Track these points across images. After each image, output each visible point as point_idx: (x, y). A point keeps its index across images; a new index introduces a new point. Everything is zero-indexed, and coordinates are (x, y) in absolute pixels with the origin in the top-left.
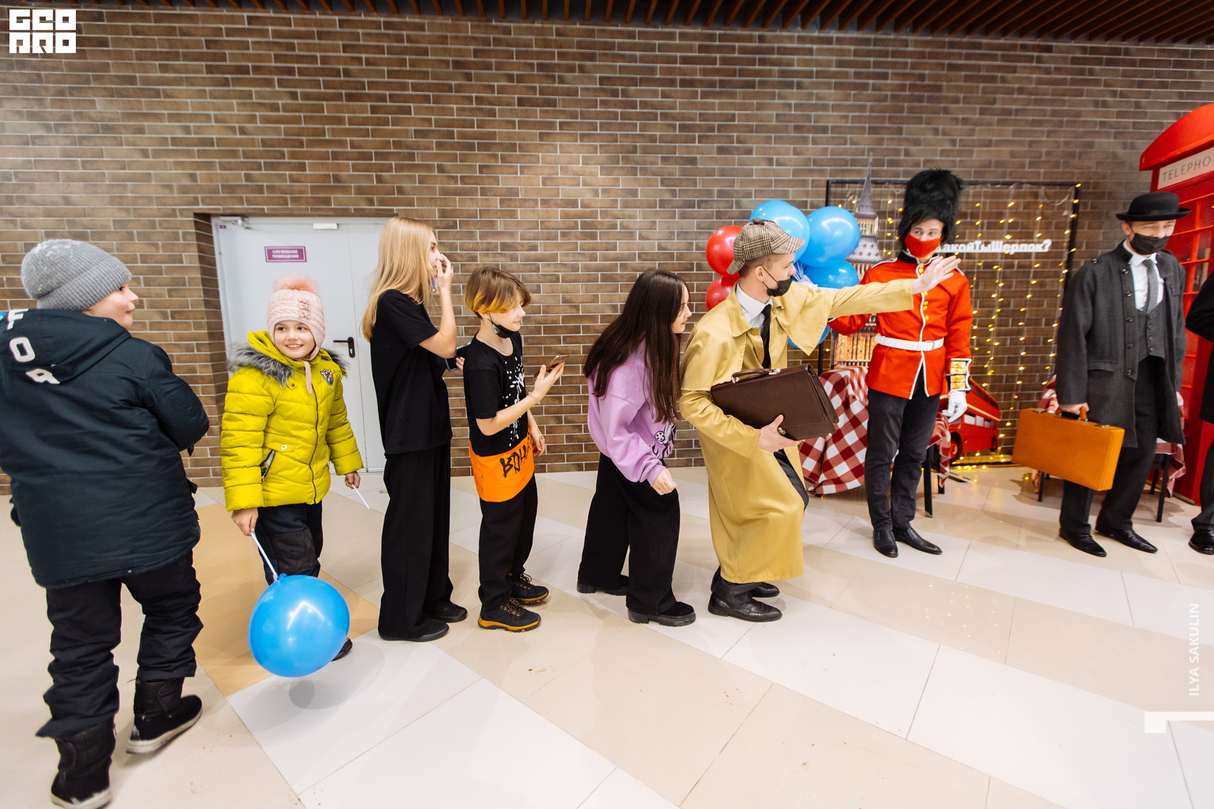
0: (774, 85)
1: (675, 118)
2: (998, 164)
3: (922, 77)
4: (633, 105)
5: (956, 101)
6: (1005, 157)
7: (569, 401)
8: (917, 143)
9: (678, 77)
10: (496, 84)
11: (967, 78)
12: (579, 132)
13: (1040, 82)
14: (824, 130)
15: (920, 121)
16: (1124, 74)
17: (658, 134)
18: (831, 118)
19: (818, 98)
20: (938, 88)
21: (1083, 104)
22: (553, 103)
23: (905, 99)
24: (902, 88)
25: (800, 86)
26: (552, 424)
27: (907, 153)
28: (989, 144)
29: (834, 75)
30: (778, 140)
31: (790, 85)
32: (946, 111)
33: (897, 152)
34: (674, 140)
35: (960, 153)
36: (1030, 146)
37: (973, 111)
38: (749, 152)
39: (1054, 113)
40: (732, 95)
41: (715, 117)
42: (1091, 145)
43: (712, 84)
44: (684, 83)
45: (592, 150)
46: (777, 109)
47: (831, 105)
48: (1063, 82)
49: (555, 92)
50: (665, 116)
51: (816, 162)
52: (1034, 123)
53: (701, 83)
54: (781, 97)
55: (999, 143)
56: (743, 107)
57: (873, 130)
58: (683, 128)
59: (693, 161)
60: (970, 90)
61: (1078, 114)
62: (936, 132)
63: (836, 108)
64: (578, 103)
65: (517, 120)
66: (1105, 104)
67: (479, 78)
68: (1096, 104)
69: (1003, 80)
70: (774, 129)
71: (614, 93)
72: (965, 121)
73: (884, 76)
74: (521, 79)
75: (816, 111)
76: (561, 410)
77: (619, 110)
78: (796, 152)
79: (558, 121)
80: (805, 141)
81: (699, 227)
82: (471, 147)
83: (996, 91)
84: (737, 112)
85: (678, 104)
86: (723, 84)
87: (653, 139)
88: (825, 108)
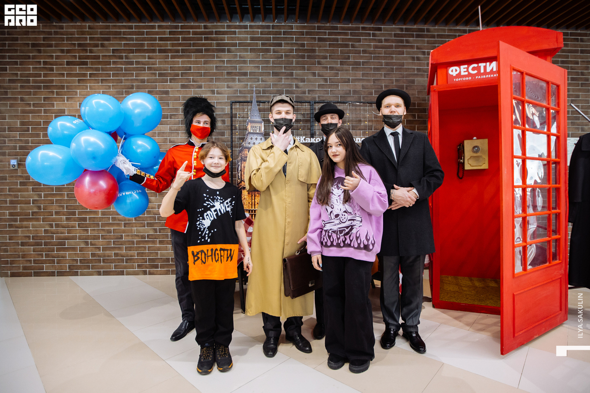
0: (213, 51)
1: (155, 69)
2: (355, 92)
3: (303, 45)
4: (132, 63)
5: (325, 57)
6: (359, 88)
7: (93, 232)
8: (303, 81)
9: (157, 48)
10: (54, 54)
11: (330, 45)
12: (100, 78)
13: (376, 47)
14: (245, 74)
15: (304, 68)
16: (428, 42)
17: (146, 78)
18: (249, 68)
19: (240, 57)
20: (314, 51)
21: (404, 59)
22: (86, 63)
23: (293, 57)
24: (292, 51)
25: (229, 51)
26: (83, 246)
27: (297, 86)
28: (348, 81)
29: (249, 45)
30: (217, 80)
31: (223, 51)
32: (319, 63)
33: (291, 86)
34: (156, 81)
35: (330, 86)
36: (374, 82)
37: (336, 63)
38: (200, 87)
39: (387, 64)
40: (189, 57)
41: (179, 69)
42: (413, 82)
43: (178, 51)
44: (160, 51)
45: (108, 88)
46: (216, 64)
47: (249, 61)
48: (391, 47)
49: (88, 57)
50: (149, 69)
51: (241, 92)
52: (375, 69)
53: (170, 51)
54: (218, 57)
55: (354, 80)
56: (196, 63)
57: (275, 74)
58: (160, 75)
59: (167, 93)
60: (333, 52)
61: (403, 64)
62: (314, 74)
63: (251, 62)
64: (100, 63)
65: (65, 72)
66: (418, 59)
67: (45, 52)
68: (413, 58)
69: (353, 46)
70: (214, 74)
71: (121, 57)
72: (332, 69)
73: (280, 45)
74: (68, 51)
75: (239, 64)
76: (88, 238)
77: (124, 66)
78: (228, 87)
79: (89, 72)
80: (234, 80)
81: (170, 129)
82: (39, 87)
83: (349, 52)
84: (192, 66)
85: (158, 62)
86: (183, 51)
87: (143, 81)
88: (245, 62)
